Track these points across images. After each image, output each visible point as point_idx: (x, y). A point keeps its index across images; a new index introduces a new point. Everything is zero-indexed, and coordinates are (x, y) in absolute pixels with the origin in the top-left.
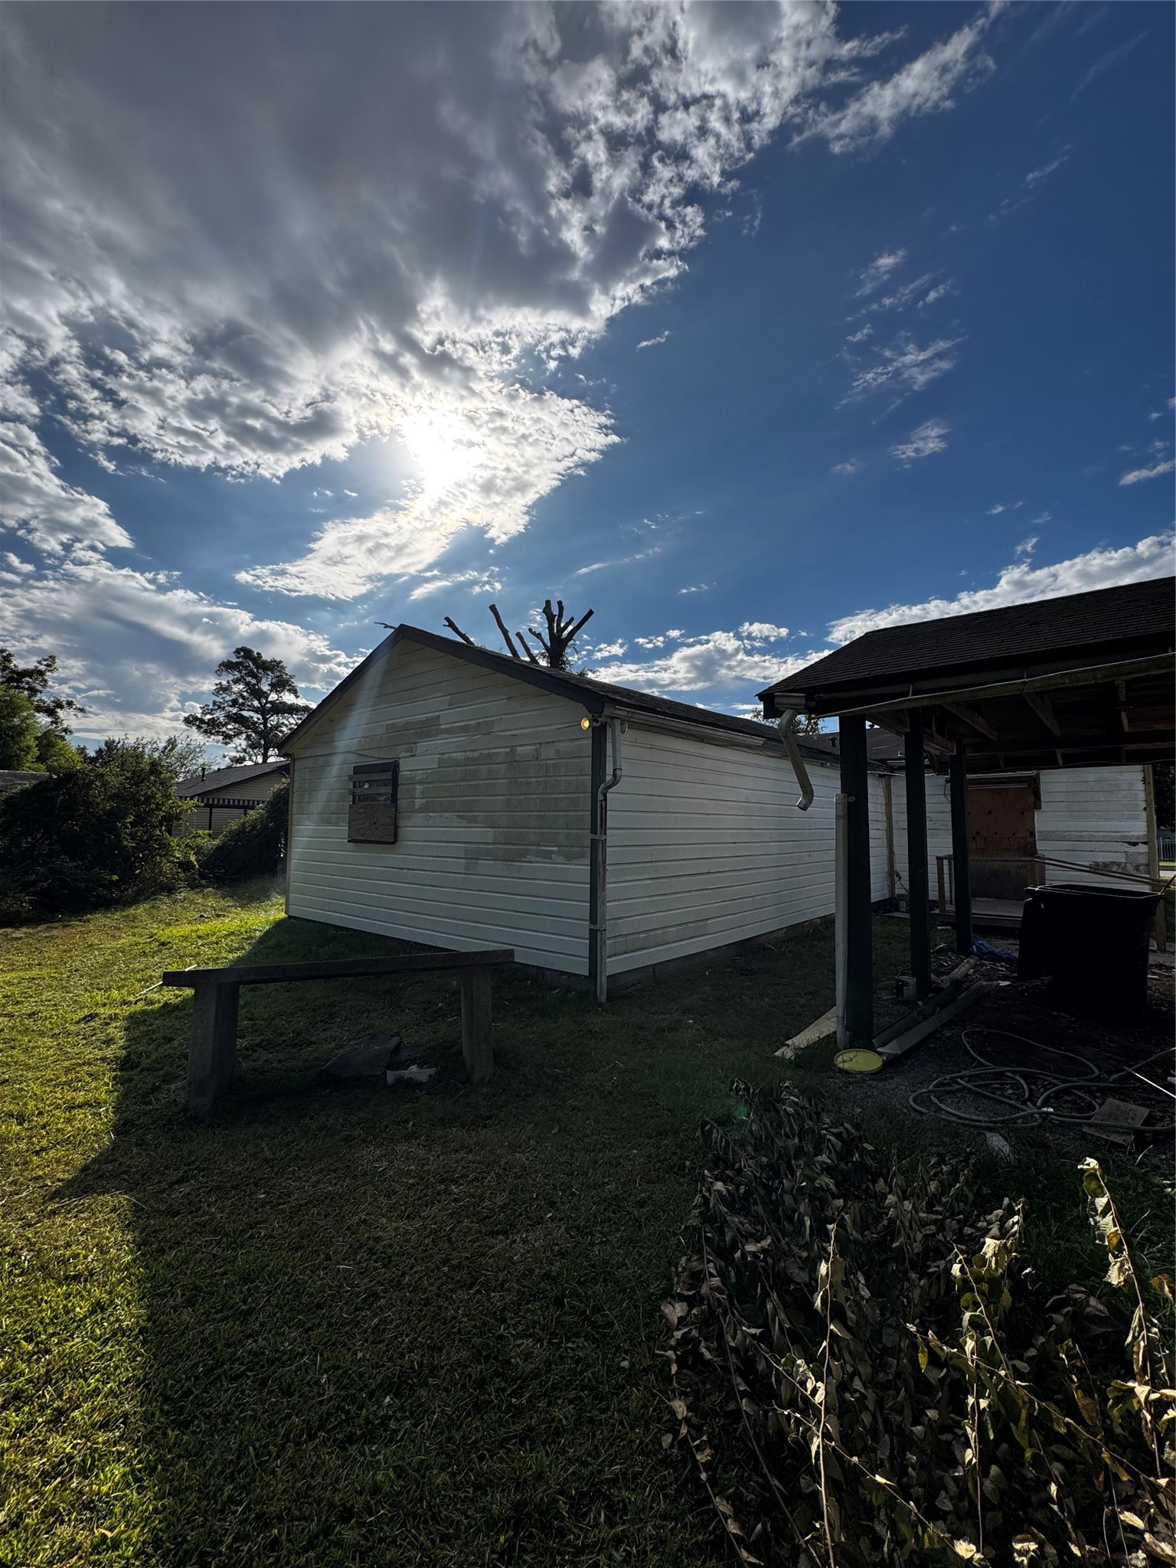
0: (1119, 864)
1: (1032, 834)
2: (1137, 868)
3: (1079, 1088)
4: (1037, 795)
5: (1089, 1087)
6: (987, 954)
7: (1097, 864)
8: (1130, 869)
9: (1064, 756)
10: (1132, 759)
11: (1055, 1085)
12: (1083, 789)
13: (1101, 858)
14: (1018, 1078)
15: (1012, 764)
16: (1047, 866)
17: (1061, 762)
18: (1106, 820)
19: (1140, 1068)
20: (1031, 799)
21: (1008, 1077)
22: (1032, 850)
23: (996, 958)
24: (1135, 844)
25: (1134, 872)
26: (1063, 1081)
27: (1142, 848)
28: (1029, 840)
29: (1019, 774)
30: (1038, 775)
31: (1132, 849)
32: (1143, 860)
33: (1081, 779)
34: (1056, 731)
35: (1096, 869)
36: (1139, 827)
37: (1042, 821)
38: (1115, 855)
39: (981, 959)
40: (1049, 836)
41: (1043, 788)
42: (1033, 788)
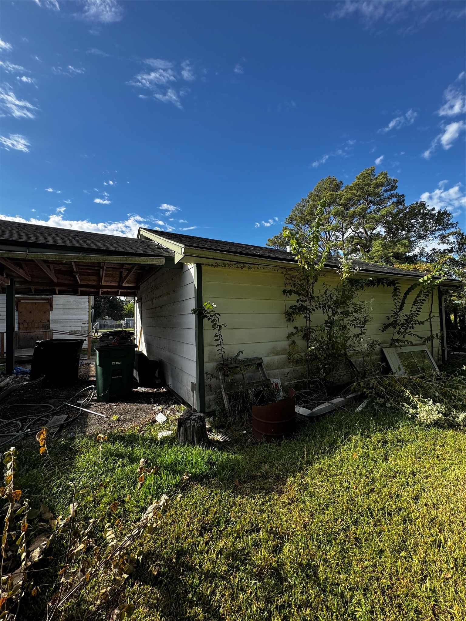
0: (79, 331)
1: (49, 321)
2: (85, 332)
3: (44, 417)
4: (51, 306)
5: (48, 415)
6: (20, 372)
7: (72, 331)
8: (83, 332)
9: (59, 290)
10: (83, 293)
11: (34, 419)
12: (69, 304)
13: (74, 329)
14: (17, 422)
15: (38, 292)
16: (54, 333)
17: (57, 293)
18: (76, 315)
19: (69, 401)
20: (49, 307)
21: (14, 423)
22: (48, 327)
23: (24, 373)
24: (85, 324)
25: (84, 333)
26: (38, 416)
27: (87, 325)
28: (47, 323)
29: (44, 296)
30: (52, 298)
31: (84, 325)
32: (87, 329)
33: (68, 300)
34: (55, 280)
35: (71, 333)
36: (86, 317)
37: (52, 316)
38: (78, 327)
39: (17, 375)
40: (55, 322)
41: (54, 303)
42: (50, 303)
